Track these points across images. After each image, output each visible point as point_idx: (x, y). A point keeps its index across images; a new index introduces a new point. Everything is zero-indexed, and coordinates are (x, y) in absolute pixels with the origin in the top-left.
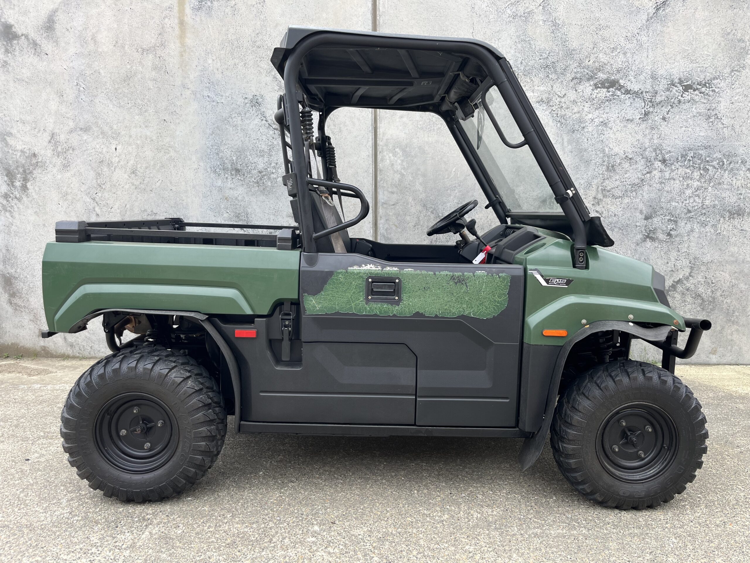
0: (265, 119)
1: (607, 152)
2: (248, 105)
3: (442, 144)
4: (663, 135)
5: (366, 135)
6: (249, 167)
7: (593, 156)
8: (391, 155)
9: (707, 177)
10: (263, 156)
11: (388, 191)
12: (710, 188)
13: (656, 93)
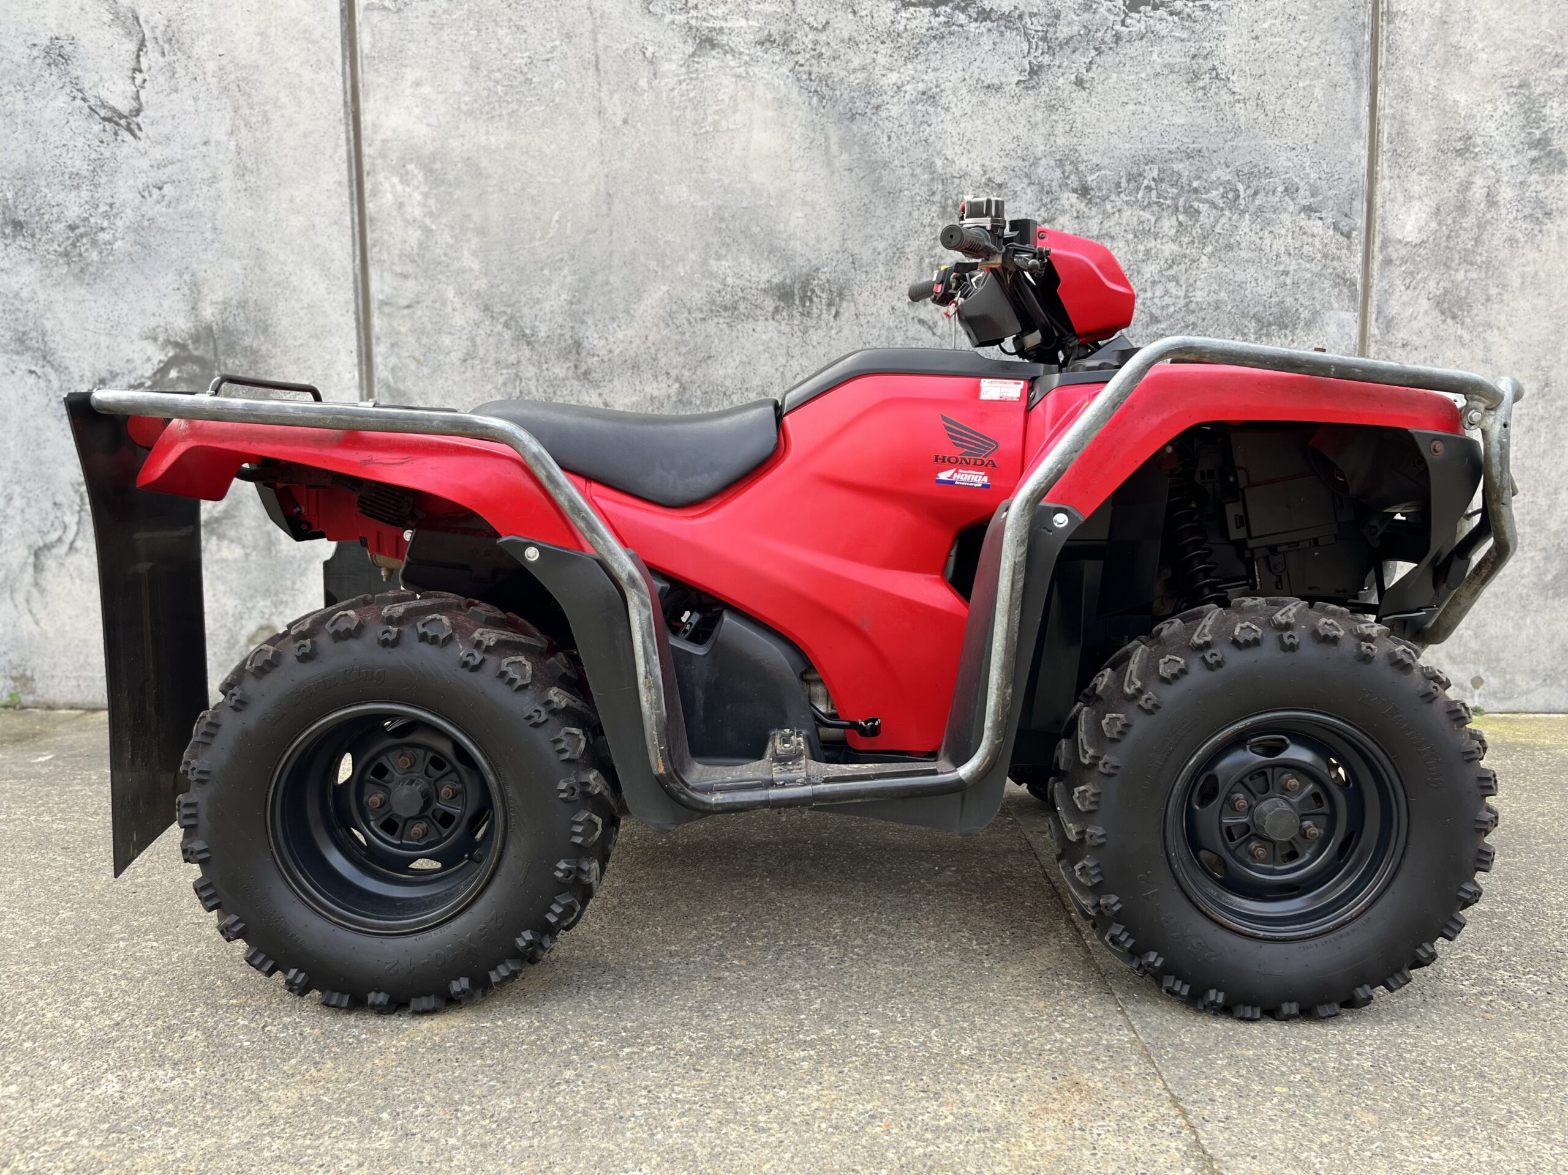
0: (80, 95)
1: (940, 170)
2: (39, 61)
3: (522, 153)
4: (1079, 125)
5: (331, 130)
6: (46, 217)
7: (906, 180)
8: (395, 180)
9: (1197, 231)
10: (77, 187)
11: (392, 271)
12: (1204, 258)
13: (1057, 17)
